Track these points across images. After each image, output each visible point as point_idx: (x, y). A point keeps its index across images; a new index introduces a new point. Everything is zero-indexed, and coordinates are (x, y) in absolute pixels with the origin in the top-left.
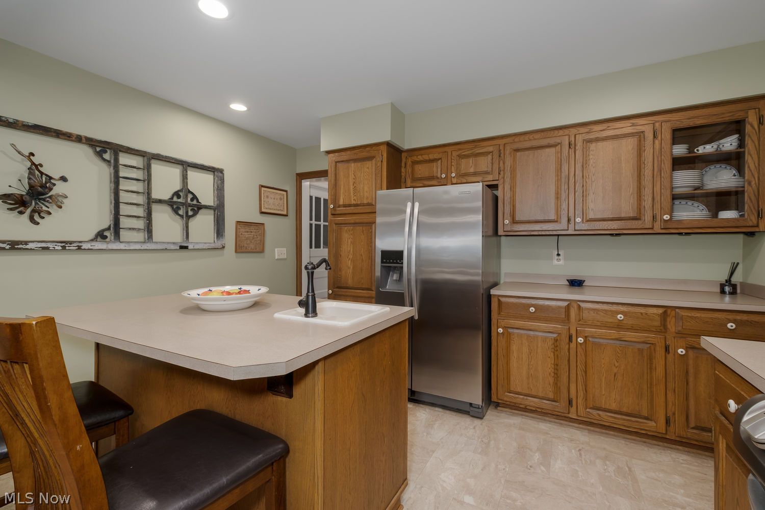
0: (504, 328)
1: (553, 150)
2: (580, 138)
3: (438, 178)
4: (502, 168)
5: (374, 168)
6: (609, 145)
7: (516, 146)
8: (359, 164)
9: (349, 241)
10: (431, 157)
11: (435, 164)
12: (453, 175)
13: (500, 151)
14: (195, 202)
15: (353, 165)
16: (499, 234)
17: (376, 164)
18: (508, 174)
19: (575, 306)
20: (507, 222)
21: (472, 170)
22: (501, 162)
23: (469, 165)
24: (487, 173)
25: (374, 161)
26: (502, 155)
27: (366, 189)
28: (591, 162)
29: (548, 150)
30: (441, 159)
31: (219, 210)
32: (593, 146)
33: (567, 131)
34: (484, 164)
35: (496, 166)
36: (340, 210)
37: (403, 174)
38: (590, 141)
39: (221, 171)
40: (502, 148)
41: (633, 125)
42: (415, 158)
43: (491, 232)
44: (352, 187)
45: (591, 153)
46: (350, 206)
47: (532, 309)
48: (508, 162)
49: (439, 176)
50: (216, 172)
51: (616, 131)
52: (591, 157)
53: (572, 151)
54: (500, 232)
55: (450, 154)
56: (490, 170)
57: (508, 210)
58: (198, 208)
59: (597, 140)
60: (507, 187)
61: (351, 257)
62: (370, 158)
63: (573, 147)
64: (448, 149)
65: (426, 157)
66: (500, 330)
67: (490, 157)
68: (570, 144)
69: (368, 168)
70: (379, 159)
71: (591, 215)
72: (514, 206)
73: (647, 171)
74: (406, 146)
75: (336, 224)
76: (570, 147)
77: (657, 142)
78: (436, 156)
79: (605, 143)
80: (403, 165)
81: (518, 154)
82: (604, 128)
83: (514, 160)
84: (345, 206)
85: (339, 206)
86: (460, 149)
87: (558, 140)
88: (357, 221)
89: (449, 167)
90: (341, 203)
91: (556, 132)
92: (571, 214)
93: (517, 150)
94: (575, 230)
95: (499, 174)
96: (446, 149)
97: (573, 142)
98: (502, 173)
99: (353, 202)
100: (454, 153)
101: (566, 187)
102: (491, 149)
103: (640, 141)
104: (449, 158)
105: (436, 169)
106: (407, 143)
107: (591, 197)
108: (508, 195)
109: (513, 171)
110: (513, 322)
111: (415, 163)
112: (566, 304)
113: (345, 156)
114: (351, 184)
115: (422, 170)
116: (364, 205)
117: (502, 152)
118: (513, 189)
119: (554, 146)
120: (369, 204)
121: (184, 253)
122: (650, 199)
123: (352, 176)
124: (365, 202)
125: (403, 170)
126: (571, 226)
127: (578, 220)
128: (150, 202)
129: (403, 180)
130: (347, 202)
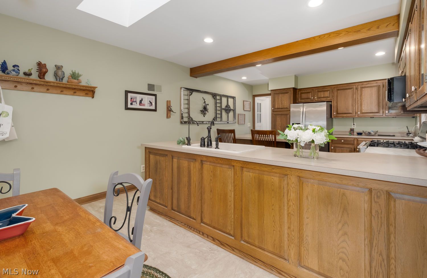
0: (334, 147)
1: (350, 90)
2: (359, 87)
3: (310, 98)
4: (333, 96)
5: (288, 96)
6: (369, 89)
7: (338, 88)
8: (283, 95)
9: (279, 120)
10: (308, 91)
11: (309, 94)
12: (316, 98)
13: (332, 90)
14: (230, 109)
15: (280, 95)
16: (332, 117)
17: (289, 95)
18: (335, 98)
19: (356, 139)
20: (335, 113)
21: (322, 96)
22: (333, 94)
23: (322, 94)
24: (328, 97)
25: (288, 94)
26: (333, 91)
27: (285, 103)
28: (363, 94)
29: (349, 90)
30: (311, 92)
31: (234, 111)
32: (363, 89)
33: (355, 84)
34: (327, 94)
35: (331, 95)
36: (275, 110)
37: (297, 97)
38: (363, 88)
39: (235, 97)
40: (333, 89)
41: (377, 83)
42: (302, 92)
43: (329, 117)
44: (280, 102)
45: (363, 91)
46: (279, 108)
47: (343, 141)
48: (335, 94)
49: (311, 98)
50: (234, 98)
51: (371, 85)
52: (363, 93)
53: (357, 91)
54: (333, 117)
55: (314, 90)
56: (329, 96)
57: (335, 109)
58: (230, 110)
59: (365, 87)
60: (335, 102)
61: (280, 125)
62: (287, 93)
63: (357, 89)
64: (314, 89)
65: (306, 91)
66: (332, 148)
67: (329, 92)
68: (356, 88)
69: (286, 96)
70: (290, 93)
71: (363, 112)
72: (337, 109)
73: (381, 98)
74: (299, 88)
75: (274, 115)
76: (356, 89)
77: (384, 88)
78: (309, 91)
79: (368, 88)
80: (297, 94)
81: (339, 91)
82: (367, 83)
83: (337, 93)
84: (278, 108)
85: (275, 109)
86: (318, 89)
87: (352, 87)
88: (283, 114)
89: (314, 94)
90: (276, 107)
91: (351, 84)
92: (357, 111)
93: (338, 90)
94: (358, 116)
95: (332, 97)
96: (313, 89)
97: (357, 88)
98: (333, 97)
99: (281, 107)
100: (316, 90)
101: (355, 102)
102: (329, 89)
103: (379, 88)
104: (314, 92)
105: (310, 96)
106: (299, 87)
107: (363, 105)
108: (335, 104)
109: (337, 97)
110: (337, 145)
111: (301, 93)
112: (353, 139)
113: (277, 92)
114: (280, 101)
115: (304, 96)
116: (284, 108)
117: (333, 90)
118: (337, 103)
119: (351, 89)
120: (287, 108)
121: (228, 125)
122: (382, 106)
123: (280, 99)
124: (285, 107)
125: (297, 95)
126: (357, 115)
127: (359, 113)
128: (222, 109)
129: (297, 99)
130: (279, 107)
